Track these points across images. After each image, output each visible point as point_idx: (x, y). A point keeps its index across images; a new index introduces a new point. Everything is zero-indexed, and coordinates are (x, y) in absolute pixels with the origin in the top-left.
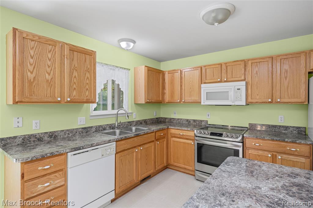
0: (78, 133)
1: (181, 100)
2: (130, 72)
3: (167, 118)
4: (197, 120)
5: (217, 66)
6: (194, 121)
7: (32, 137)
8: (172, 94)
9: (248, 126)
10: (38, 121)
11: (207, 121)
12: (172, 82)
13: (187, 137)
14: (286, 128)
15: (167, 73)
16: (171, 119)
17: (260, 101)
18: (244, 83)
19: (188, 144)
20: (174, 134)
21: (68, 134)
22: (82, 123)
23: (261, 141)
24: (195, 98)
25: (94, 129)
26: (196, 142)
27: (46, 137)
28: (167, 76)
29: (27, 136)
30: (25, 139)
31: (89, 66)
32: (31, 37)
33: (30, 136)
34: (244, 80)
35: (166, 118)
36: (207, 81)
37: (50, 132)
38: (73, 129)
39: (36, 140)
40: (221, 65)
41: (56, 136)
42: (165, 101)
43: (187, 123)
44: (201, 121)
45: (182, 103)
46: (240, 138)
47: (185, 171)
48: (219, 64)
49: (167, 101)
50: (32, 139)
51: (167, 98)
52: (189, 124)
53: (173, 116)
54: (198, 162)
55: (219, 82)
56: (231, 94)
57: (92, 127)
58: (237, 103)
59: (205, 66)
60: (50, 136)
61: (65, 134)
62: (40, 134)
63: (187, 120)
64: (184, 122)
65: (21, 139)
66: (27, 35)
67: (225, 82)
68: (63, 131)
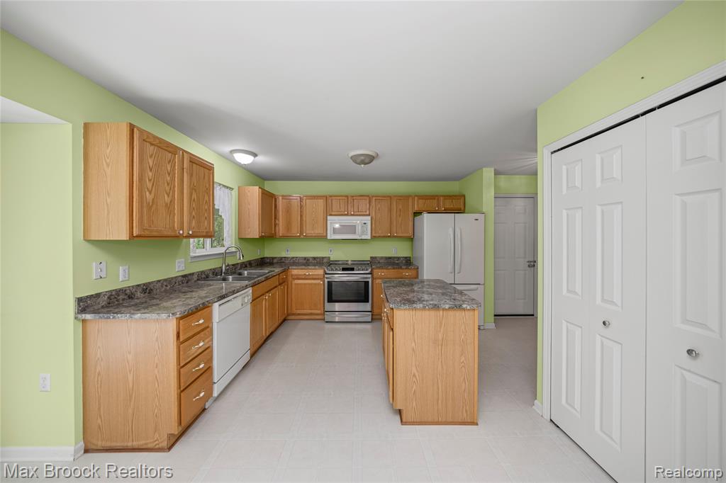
0: (177, 284)
1: (301, 233)
2: (233, 192)
3: (275, 258)
4: (317, 258)
5: (344, 198)
6: (314, 258)
7: (120, 293)
8: (288, 225)
9: (369, 259)
10: (127, 267)
11: (329, 257)
12: (288, 210)
13: (314, 277)
14: (399, 258)
15: (280, 198)
16: (281, 258)
17: (382, 235)
18: (369, 218)
19: (315, 284)
20: (296, 275)
21: (166, 286)
22: (181, 269)
23: (385, 271)
24: (319, 231)
25: (195, 277)
26: (326, 280)
27: (139, 294)
28: (280, 202)
29: (114, 293)
30: (113, 297)
31: (207, 185)
32: (151, 140)
33: (119, 292)
34: (369, 215)
35: (273, 258)
36: (333, 213)
37: (144, 284)
38: (172, 278)
39: (126, 297)
40: (347, 196)
41: (152, 290)
42: (277, 234)
43: (305, 261)
44: (323, 258)
45: (303, 237)
46: (370, 270)
47: (311, 317)
48: (345, 196)
49: (281, 235)
50: (121, 297)
51: (281, 230)
52: (307, 262)
53: (284, 254)
54: (328, 302)
55: (345, 215)
56: (359, 229)
57: (193, 274)
58: (363, 237)
59: (331, 196)
60: (144, 291)
61: (162, 287)
62: (131, 288)
63: (305, 258)
64: (301, 261)
65: (106, 297)
66: (148, 137)
67: (352, 215)
68: (159, 281)
